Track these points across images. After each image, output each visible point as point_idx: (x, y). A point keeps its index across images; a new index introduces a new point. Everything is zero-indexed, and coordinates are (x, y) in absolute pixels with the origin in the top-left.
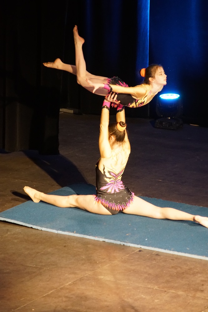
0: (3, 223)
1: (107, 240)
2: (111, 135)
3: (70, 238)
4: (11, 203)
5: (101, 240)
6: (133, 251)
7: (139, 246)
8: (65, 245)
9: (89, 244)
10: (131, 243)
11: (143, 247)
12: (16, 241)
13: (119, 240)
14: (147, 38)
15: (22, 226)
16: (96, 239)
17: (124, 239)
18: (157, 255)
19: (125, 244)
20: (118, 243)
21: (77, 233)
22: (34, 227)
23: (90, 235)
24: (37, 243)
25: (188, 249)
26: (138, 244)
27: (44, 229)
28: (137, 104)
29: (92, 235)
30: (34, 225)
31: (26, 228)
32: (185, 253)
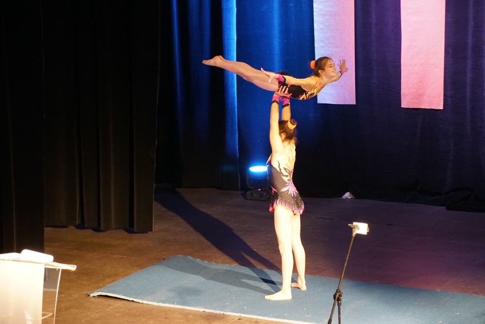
0: (105, 298)
1: (207, 310)
2: (281, 132)
3: (170, 310)
4: (111, 278)
5: (201, 310)
6: (233, 319)
7: (238, 315)
8: (166, 316)
9: (190, 314)
10: (231, 312)
11: (242, 315)
12: (118, 315)
13: (218, 310)
14: (235, 114)
15: (123, 299)
16: (197, 309)
17: (223, 308)
18: (256, 322)
19: (225, 313)
20: (218, 312)
21: (177, 304)
22: (135, 300)
23: (190, 306)
24: (139, 316)
25: (286, 315)
26: (237, 313)
27: (145, 302)
28: (307, 95)
29: (192, 306)
30: (135, 298)
31: (128, 302)
32: (284, 319)
